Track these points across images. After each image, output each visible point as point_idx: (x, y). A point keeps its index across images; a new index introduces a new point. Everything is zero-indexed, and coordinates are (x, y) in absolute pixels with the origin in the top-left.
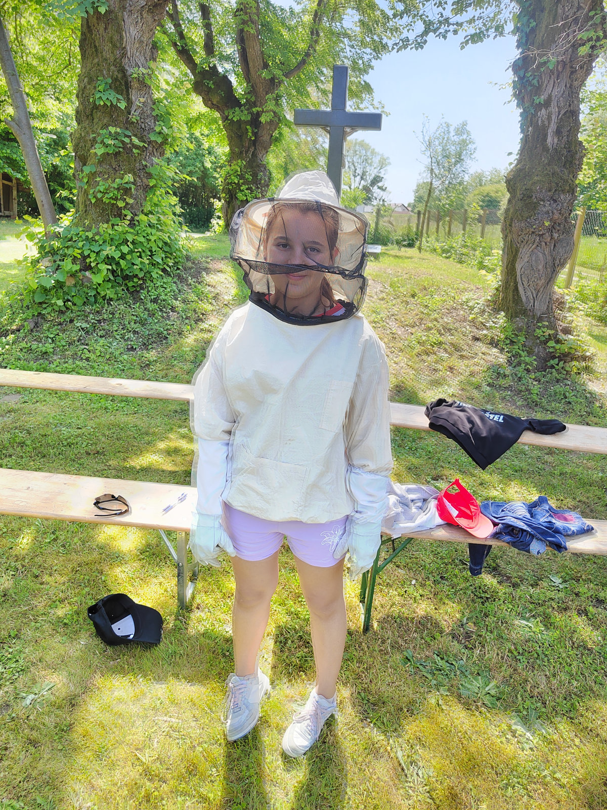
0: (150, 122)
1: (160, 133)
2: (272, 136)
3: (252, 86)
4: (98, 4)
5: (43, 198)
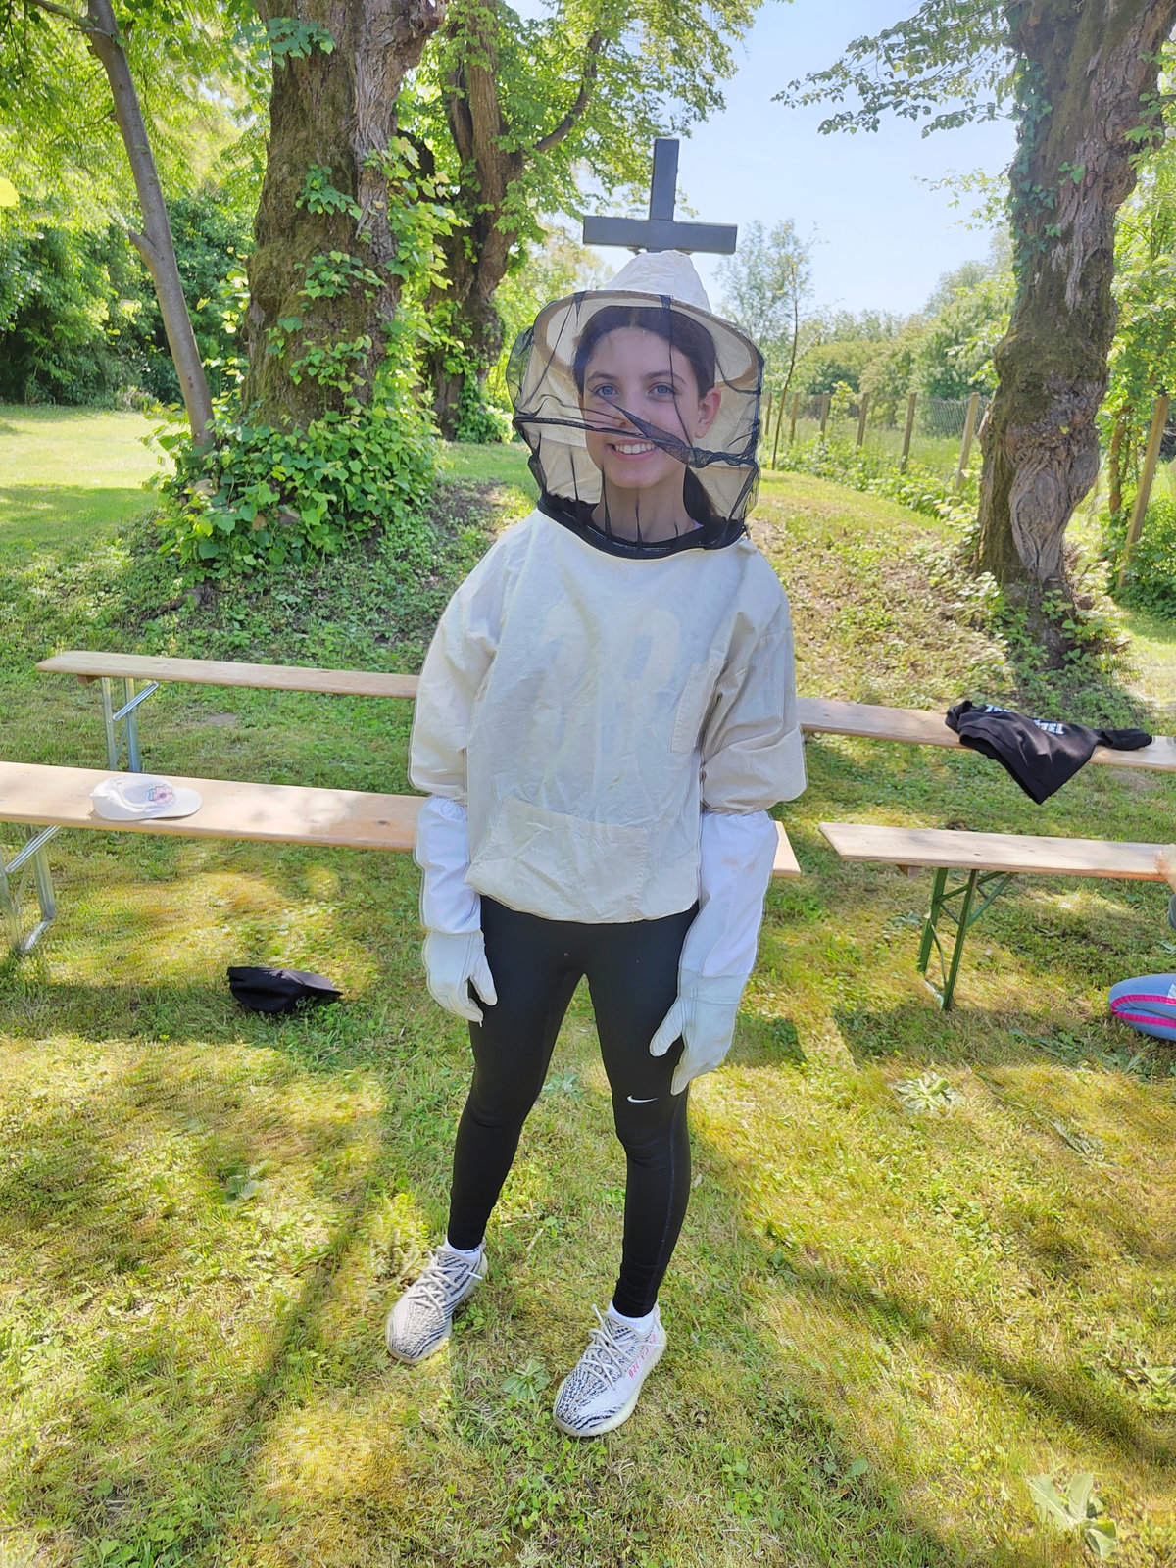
0: (386, 241)
1: (402, 262)
2: (506, 255)
3: (477, 164)
4: (319, 38)
5: (191, 373)
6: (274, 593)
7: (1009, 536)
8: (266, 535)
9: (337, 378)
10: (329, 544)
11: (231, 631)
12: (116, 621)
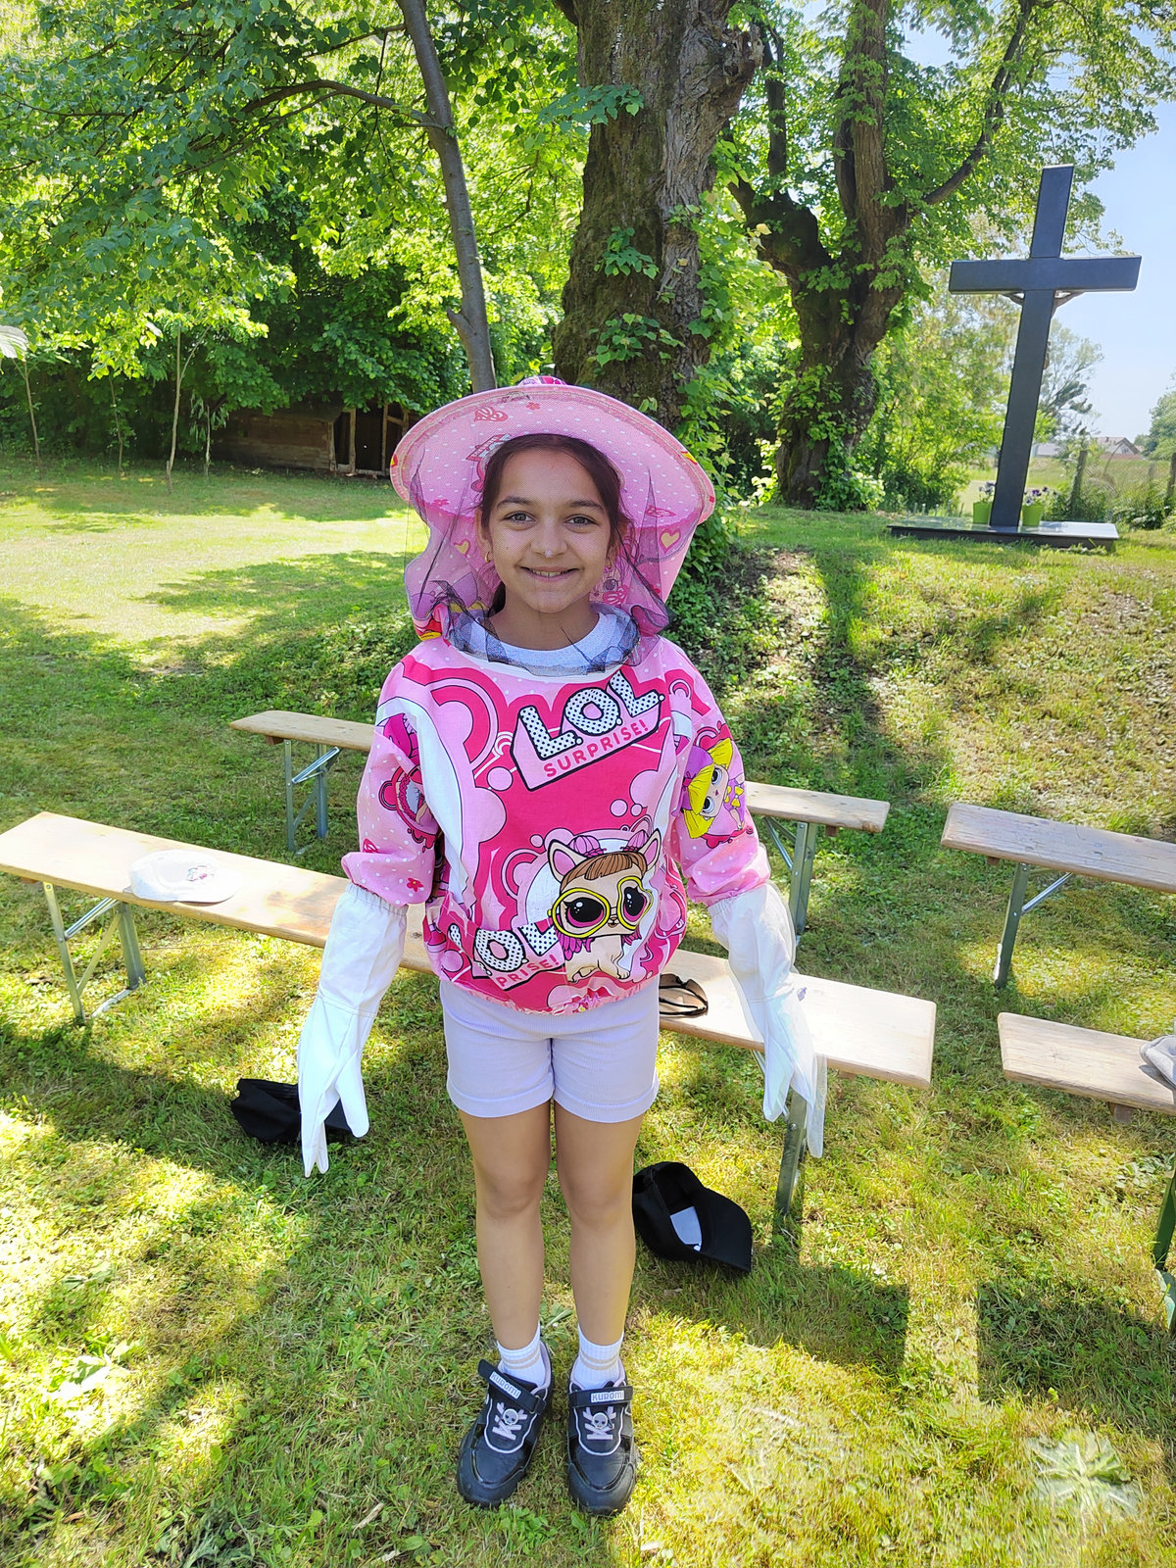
0: (692, 301)
1: (709, 320)
2: (888, 316)
3: (859, 225)
4: (626, 100)
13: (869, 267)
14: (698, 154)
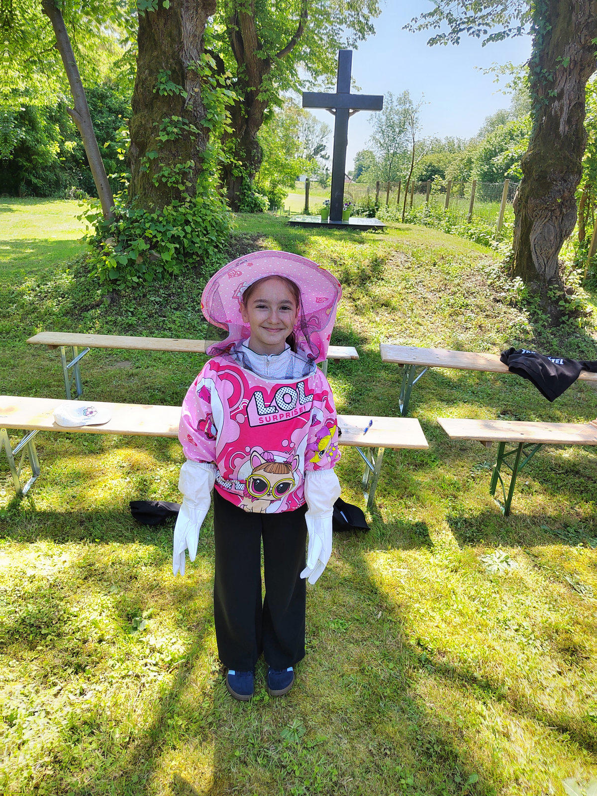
0: (200, 109)
1: (209, 120)
2: (263, 114)
3: (247, 66)
5: (102, 182)
6: (148, 297)
7: (530, 257)
8: (144, 267)
9: (177, 182)
10: (176, 270)
11: (127, 317)
12: (68, 313)
13: (254, 89)
14: (197, 33)
